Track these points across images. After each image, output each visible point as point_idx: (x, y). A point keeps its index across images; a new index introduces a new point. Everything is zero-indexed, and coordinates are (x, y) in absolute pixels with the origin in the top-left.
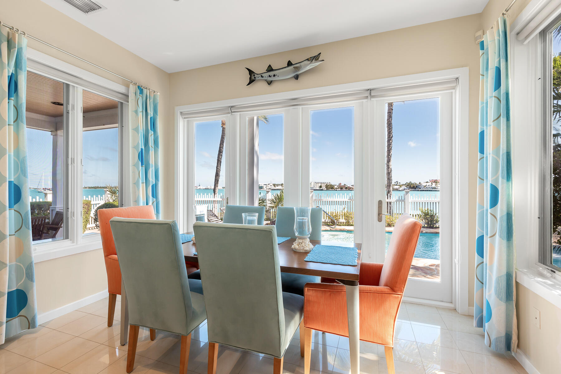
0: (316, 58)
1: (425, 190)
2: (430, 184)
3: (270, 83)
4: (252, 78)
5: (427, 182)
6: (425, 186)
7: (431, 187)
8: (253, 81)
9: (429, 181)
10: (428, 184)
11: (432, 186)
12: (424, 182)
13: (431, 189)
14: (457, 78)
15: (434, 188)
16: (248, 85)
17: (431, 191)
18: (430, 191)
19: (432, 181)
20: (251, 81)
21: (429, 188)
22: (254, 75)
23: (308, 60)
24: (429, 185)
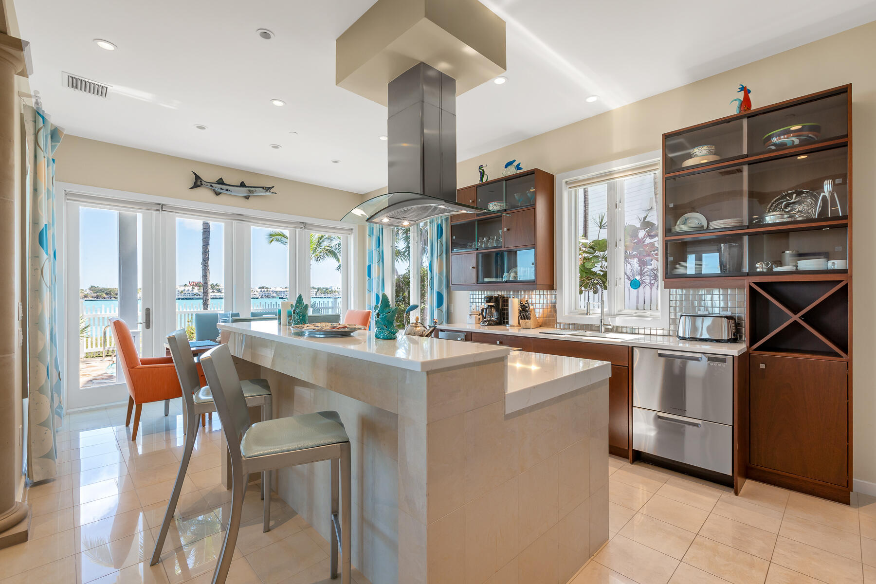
0: (268, 189)
1: (182, 297)
2: (190, 288)
3: (218, 194)
4: (198, 182)
5: (185, 285)
6: (182, 292)
7: (192, 293)
8: (198, 186)
9: (188, 284)
10: (187, 288)
11: (193, 291)
12: (181, 286)
13: (192, 297)
14: (352, 229)
15: (197, 294)
16: (190, 188)
17: (192, 299)
18: (189, 299)
19: (193, 283)
20: (195, 186)
21: (189, 295)
22: (201, 182)
23: (263, 188)
24: (188, 291)
